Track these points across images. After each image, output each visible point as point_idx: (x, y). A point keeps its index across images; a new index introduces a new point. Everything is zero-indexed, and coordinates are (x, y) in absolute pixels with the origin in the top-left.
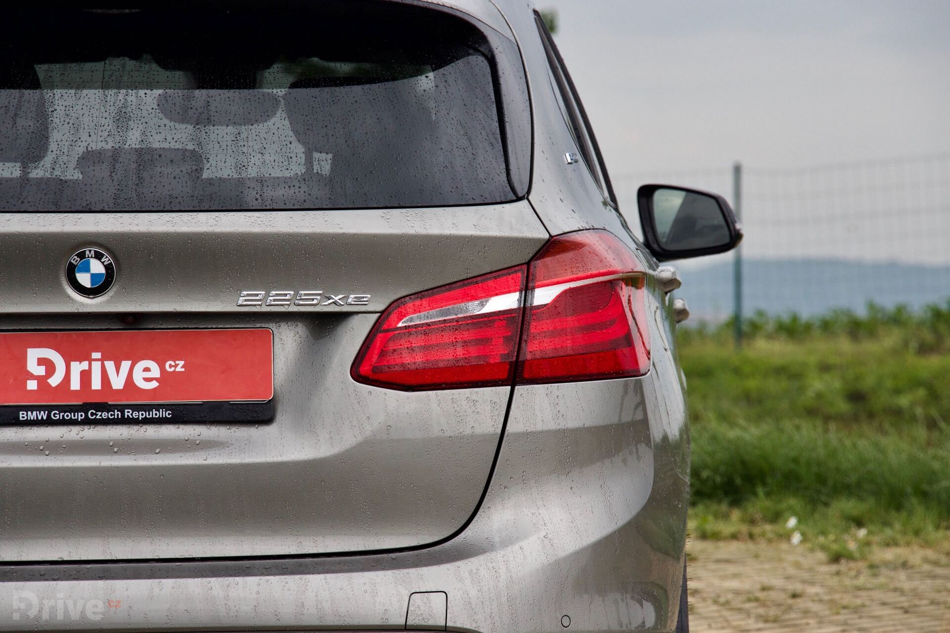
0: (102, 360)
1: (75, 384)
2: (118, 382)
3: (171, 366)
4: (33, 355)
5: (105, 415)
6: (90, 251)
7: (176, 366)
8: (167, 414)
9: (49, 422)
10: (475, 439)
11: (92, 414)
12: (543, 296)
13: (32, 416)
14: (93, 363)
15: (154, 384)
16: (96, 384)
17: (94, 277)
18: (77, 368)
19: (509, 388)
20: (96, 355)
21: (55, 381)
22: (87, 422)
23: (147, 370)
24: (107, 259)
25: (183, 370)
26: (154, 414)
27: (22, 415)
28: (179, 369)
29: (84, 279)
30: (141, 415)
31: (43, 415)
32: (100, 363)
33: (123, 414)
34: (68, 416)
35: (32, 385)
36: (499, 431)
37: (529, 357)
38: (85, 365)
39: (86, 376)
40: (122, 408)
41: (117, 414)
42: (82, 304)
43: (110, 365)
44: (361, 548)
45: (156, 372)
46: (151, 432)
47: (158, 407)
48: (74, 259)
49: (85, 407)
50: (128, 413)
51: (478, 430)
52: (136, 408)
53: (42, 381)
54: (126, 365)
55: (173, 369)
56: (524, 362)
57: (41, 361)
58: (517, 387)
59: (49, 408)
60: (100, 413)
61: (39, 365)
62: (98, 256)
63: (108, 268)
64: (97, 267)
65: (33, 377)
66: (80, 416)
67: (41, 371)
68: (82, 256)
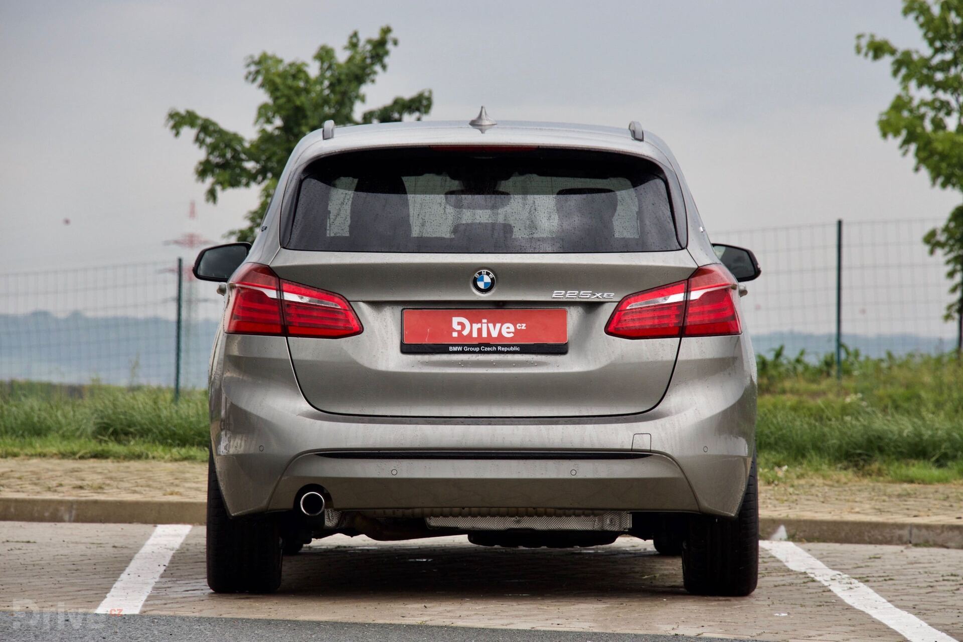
0: (487, 323)
1: (475, 335)
2: (495, 334)
3: (519, 326)
4: (455, 320)
5: (489, 349)
6: (484, 271)
7: (522, 326)
8: (518, 349)
9: (463, 352)
10: (664, 363)
11: (483, 349)
12: (695, 295)
13: (455, 349)
14: (483, 324)
15: (512, 335)
16: (485, 335)
17: (486, 284)
18: (476, 326)
19: (679, 339)
20: (485, 321)
21: (465, 333)
22: (480, 352)
23: (508, 328)
24: (492, 275)
25: (525, 328)
26: (512, 349)
27: (451, 349)
28: (523, 328)
29: (481, 285)
30: (505, 349)
31: (460, 349)
32: (486, 324)
33: (497, 349)
34: (472, 349)
35: (455, 335)
36: (674, 359)
37: (688, 324)
38: (479, 325)
39: (480, 331)
40: (496, 346)
41: (494, 348)
42: (480, 296)
43: (491, 325)
44: (609, 414)
45: (512, 329)
46: (510, 357)
47: (513, 346)
48: (476, 275)
49: (479, 345)
50: (499, 348)
51: (665, 359)
52: (503, 346)
53: (460, 332)
54: (498, 325)
55: (520, 328)
56: (686, 326)
57: (459, 323)
58: (683, 339)
59: (463, 345)
60: (486, 348)
61: (458, 325)
62: (488, 274)
63: (492, 279)
64: (487, 279)
65: (455, 331)
66: (477, 349)
67: (459, 328)
68: (480, 274)
